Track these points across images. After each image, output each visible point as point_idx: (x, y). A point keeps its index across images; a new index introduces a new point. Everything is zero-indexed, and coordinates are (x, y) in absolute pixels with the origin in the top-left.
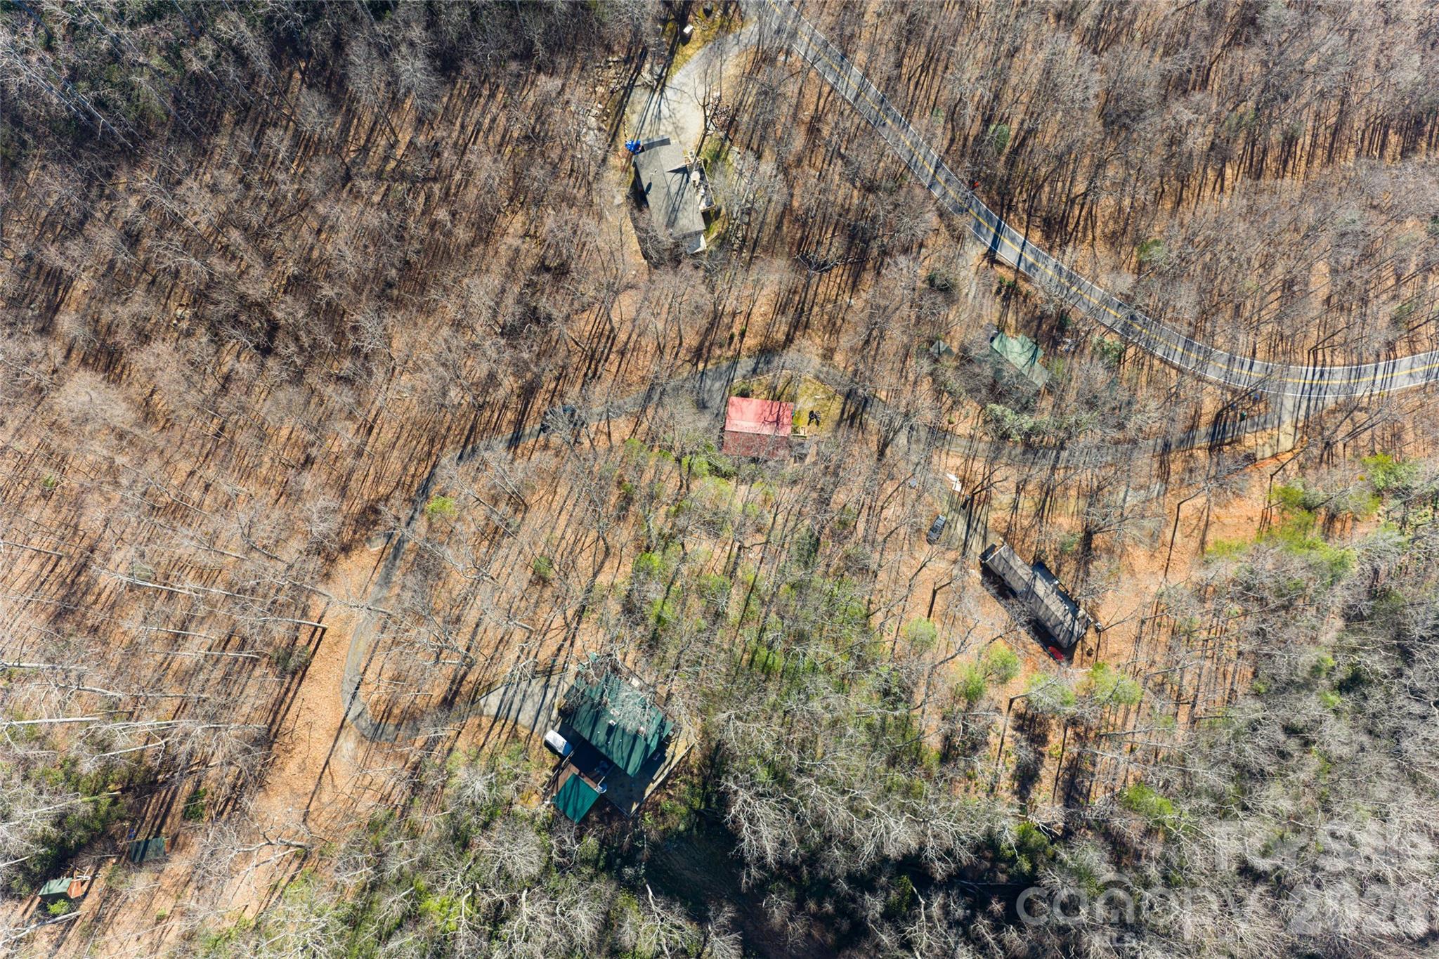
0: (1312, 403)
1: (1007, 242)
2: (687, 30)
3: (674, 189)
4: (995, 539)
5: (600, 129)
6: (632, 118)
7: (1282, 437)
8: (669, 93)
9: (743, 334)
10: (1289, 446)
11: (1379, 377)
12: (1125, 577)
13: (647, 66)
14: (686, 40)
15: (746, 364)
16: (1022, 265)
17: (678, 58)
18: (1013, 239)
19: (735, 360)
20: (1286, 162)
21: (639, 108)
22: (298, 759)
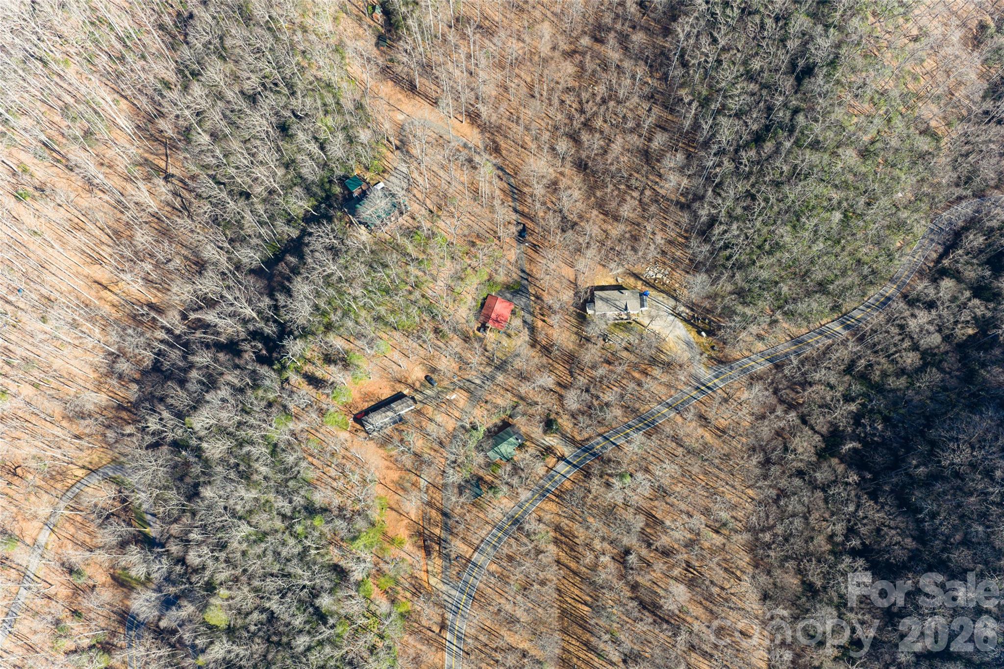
0: (450, 606)
1: (567, 468)
2: (703, 333)
3: (618, 303)
4: (419, 406)
5: (655, 280)
6: (661, 297)
7: (436, 579)
8: (672, 318)
9: (544, 321)
10: (431, 582)
11: (454, 648)
12: (387, 463)
13: (687, 311)
14: (699, 333)
15: (529, 318)
16: (554, 473)
17: (690, 327)
18: (568, 472)
19: (532, 314)
20: (585, 645)
21: (666, 301)
22: (403, 99)
